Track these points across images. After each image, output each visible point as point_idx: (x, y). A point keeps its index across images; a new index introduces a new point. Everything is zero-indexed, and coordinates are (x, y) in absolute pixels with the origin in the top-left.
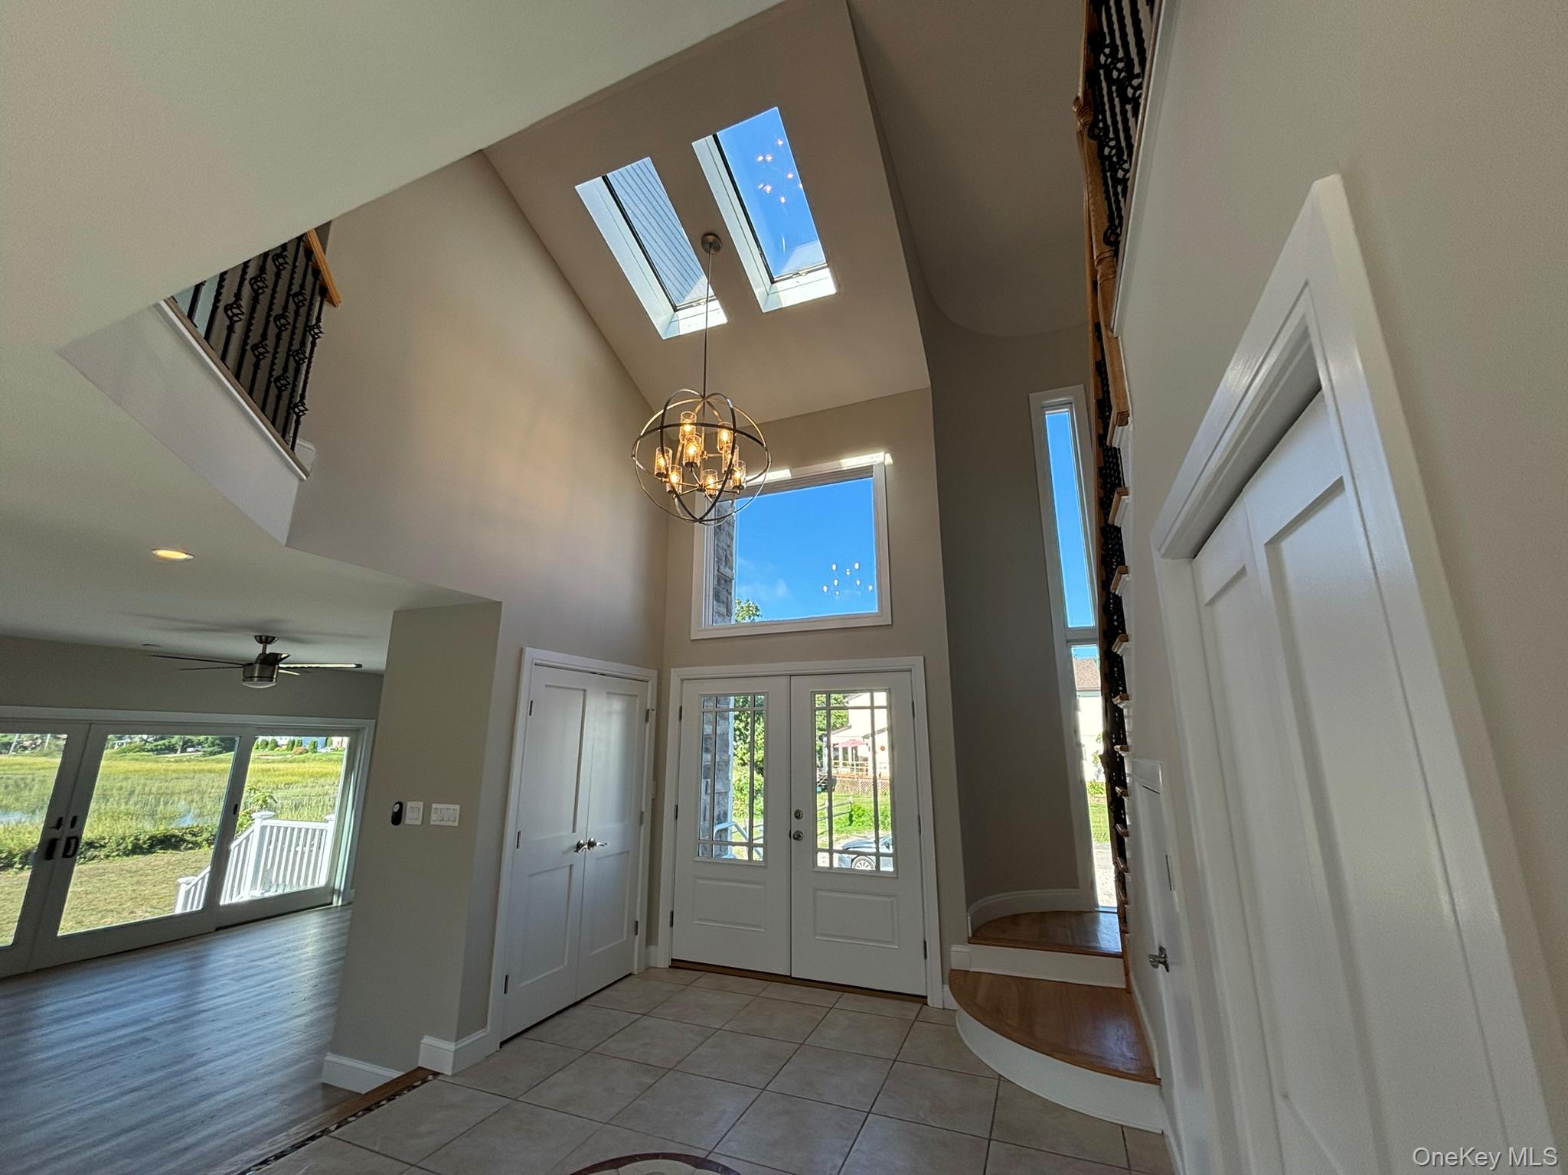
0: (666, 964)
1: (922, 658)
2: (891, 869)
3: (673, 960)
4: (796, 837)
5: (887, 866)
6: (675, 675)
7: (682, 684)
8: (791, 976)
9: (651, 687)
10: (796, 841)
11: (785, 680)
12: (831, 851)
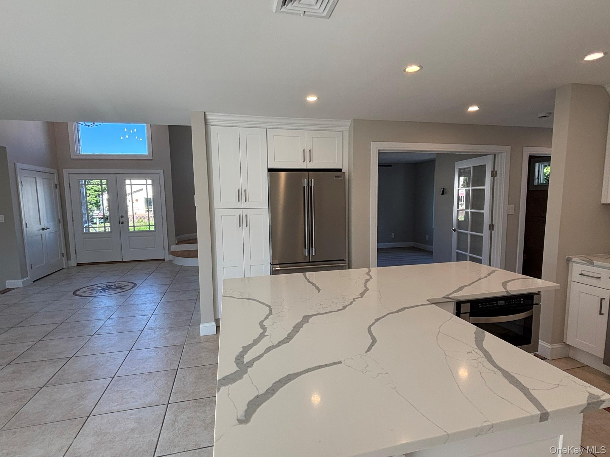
0: (76, 265)
1: (163, 170)
2: (153, 229)
3: (77, 264)
4: (122, 223)
5: (153, 228)
6: (65, 171)
7: (69, 175)
8: (122, 261)
9: (56, 175)
10: (122, 224)
11: (114, 175)
12: (134, 226)
